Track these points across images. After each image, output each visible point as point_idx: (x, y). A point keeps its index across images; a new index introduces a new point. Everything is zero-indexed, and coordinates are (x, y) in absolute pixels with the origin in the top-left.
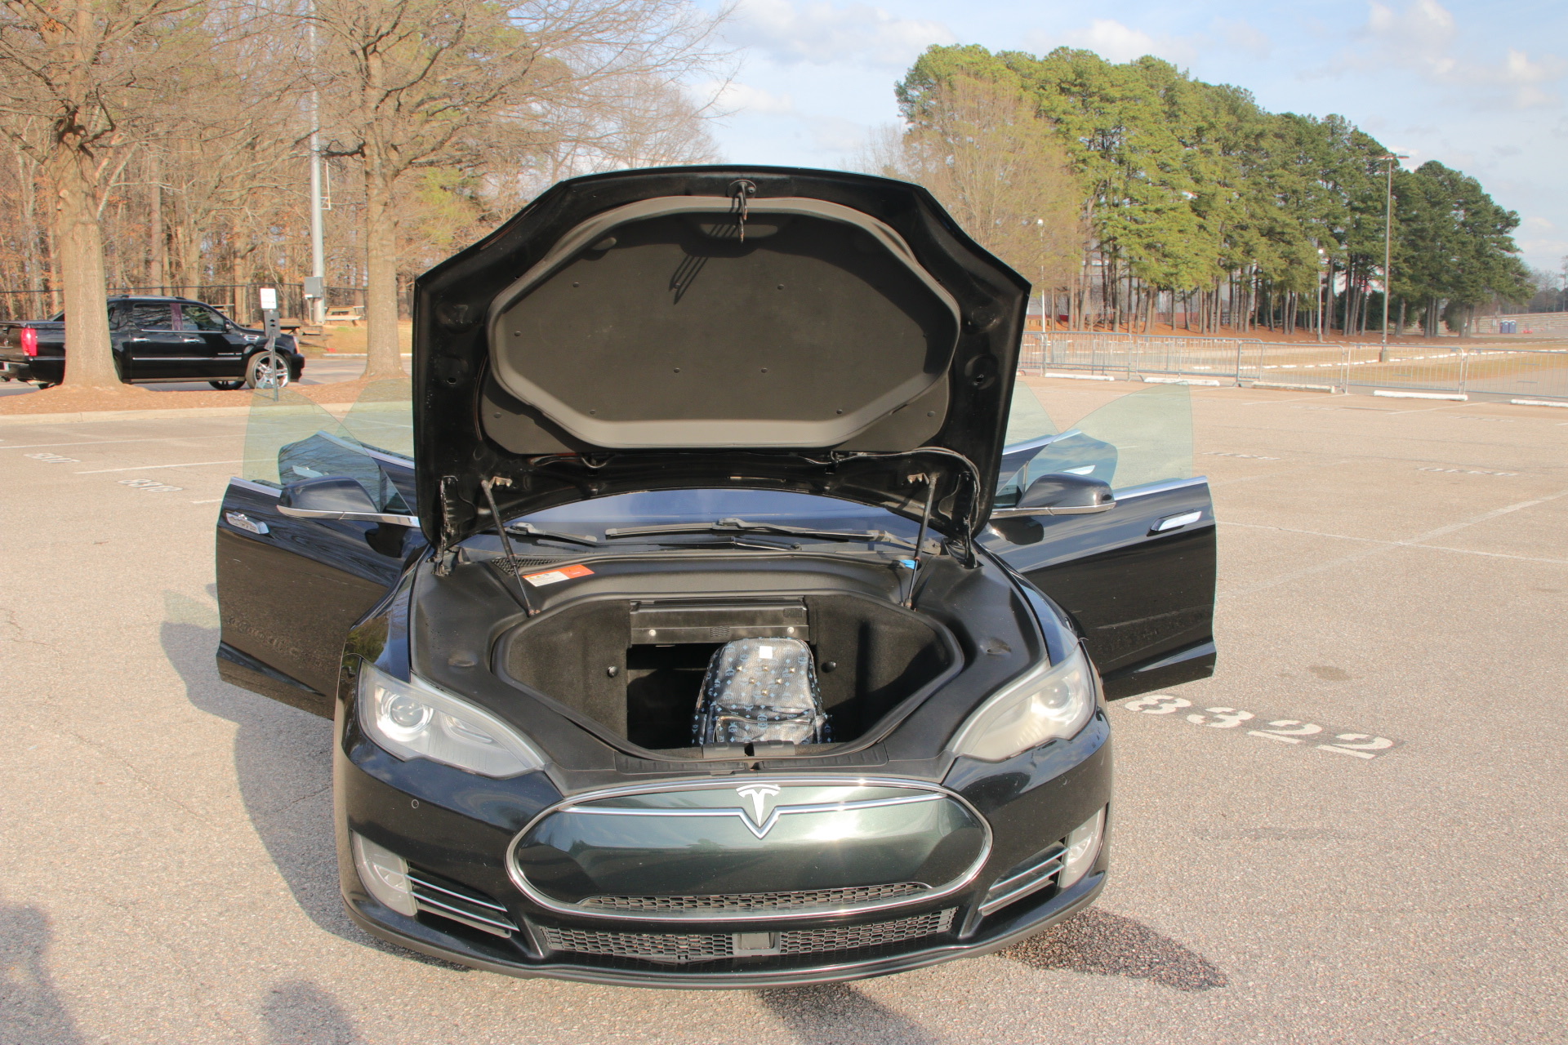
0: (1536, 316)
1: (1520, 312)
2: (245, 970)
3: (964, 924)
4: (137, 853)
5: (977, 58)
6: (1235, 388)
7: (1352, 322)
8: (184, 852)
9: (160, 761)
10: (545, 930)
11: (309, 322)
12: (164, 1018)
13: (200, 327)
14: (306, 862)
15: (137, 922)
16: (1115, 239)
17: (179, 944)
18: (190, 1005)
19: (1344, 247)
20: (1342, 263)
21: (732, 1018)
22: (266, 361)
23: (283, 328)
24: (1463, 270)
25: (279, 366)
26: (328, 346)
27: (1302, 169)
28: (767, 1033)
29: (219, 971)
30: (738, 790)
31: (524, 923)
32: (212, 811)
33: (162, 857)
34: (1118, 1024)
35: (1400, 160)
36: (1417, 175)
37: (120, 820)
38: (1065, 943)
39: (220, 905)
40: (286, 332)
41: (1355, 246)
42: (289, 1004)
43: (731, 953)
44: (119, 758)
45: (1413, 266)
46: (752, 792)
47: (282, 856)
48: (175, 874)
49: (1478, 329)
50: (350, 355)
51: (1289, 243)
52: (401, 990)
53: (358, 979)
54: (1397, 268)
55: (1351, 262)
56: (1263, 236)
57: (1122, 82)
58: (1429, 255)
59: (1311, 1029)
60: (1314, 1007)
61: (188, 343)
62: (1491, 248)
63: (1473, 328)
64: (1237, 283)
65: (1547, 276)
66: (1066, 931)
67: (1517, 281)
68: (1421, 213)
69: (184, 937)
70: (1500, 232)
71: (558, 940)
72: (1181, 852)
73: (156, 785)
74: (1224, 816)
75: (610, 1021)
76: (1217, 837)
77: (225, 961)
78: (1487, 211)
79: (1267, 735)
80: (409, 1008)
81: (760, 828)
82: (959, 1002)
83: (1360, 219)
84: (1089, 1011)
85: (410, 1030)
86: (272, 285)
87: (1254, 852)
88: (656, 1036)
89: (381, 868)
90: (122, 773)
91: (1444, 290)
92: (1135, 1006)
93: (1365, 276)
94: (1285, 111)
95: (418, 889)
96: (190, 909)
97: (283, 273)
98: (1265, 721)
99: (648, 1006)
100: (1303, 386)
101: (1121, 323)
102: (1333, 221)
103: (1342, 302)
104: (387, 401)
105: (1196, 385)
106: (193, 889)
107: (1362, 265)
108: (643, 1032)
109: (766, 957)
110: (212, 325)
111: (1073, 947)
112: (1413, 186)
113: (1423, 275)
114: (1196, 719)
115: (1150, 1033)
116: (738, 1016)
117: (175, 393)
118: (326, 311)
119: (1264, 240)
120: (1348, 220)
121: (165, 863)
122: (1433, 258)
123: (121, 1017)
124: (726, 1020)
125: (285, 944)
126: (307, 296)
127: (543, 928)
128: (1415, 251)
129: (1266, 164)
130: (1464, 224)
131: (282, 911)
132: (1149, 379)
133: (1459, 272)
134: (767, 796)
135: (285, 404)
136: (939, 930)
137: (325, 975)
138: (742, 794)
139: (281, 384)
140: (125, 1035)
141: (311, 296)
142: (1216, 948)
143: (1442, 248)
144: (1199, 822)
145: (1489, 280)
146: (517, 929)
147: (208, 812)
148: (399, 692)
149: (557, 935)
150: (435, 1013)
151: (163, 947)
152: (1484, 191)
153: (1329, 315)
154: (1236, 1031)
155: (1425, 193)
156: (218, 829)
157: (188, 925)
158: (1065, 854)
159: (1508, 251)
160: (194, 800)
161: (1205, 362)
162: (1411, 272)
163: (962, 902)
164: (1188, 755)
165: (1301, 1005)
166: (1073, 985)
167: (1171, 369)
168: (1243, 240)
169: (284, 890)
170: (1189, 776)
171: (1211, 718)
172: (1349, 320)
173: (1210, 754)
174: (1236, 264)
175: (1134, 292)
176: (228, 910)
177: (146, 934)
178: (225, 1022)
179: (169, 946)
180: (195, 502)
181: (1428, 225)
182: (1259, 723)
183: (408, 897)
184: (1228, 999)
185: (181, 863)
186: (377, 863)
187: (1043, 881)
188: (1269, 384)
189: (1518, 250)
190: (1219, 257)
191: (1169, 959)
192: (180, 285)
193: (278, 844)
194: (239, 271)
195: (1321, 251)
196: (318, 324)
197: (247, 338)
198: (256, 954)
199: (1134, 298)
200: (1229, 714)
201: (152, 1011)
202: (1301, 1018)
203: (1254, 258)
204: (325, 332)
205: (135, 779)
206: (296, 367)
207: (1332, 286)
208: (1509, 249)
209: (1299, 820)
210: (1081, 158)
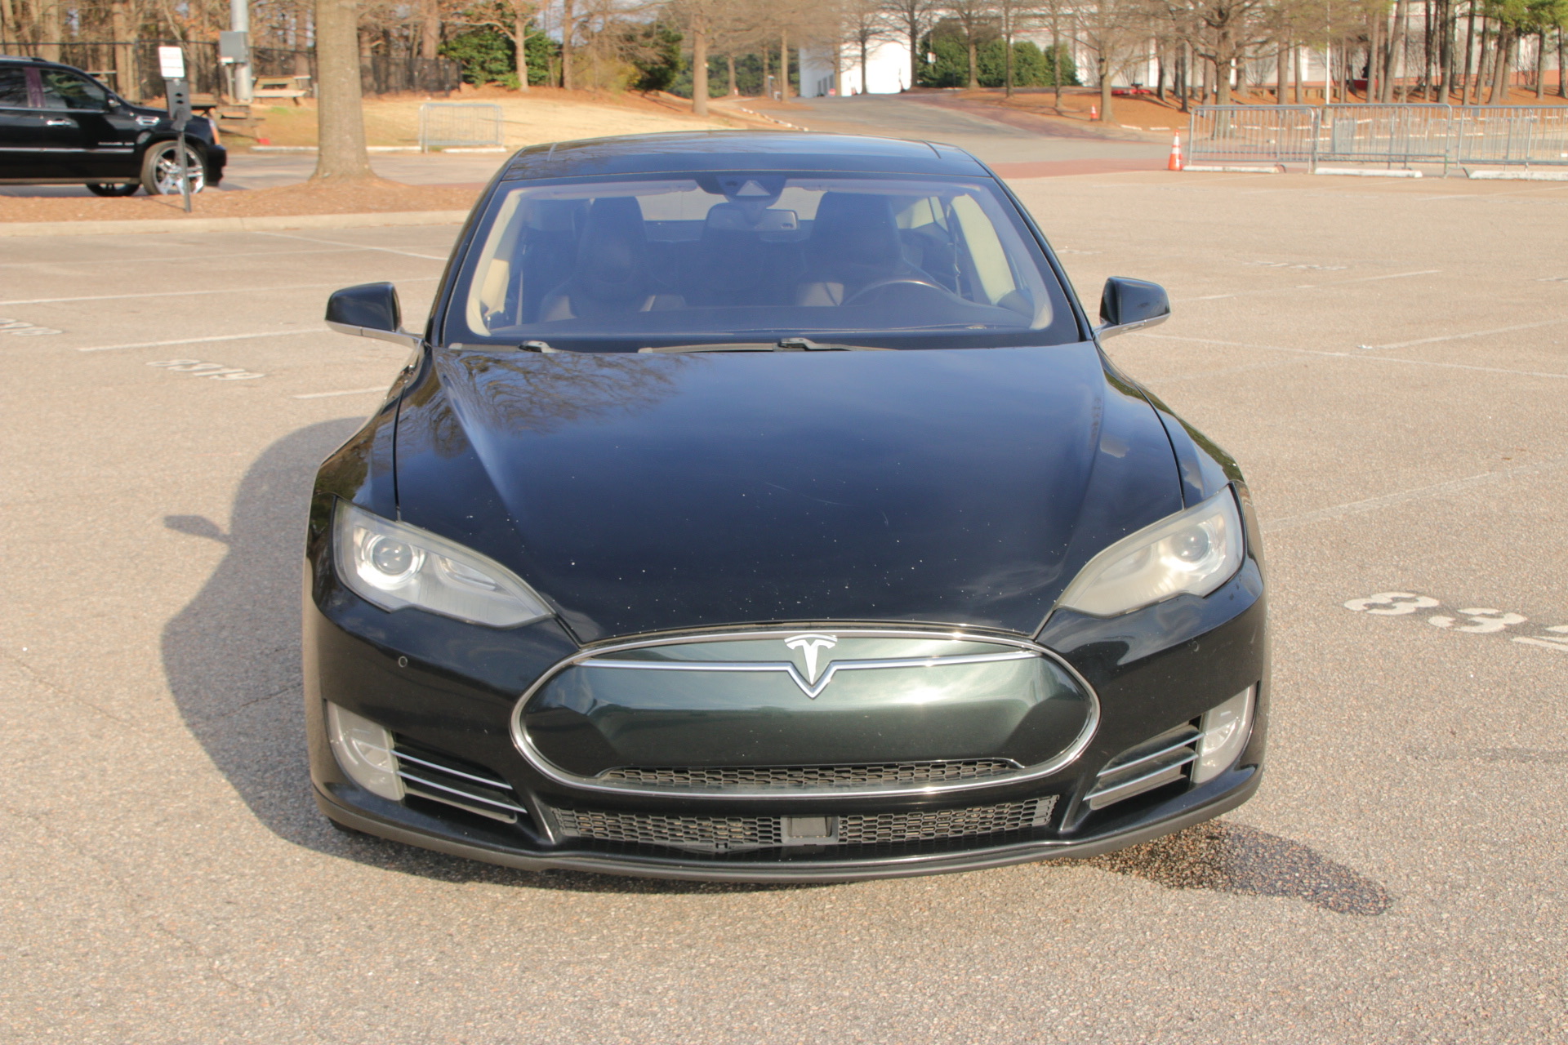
2: (191, 881)
3: (1066, 816)
4: (45, 761)
8: (105, 760)
9: (65, 661)
10: (558, 812)
11: (229, 99)
12: (94, 929)
13: (70, 103)
14: (263, 769)
15: (51, 833)
17: (107, 856)
18: (125, 915)
21: (783, 931)
22: (170, 155)
23: (195, 108)
25: (191, 163)
26: (259, 137)
28: (824, 947)
29: (159, 882)
30: (786, 641)
31: (532, 802)
32: (138, 716)
33: (78, 764)
34: (1263, 949)
37: (19, 726)
38: (1210, 864)
39: (156, 815)
40: (198, 113)
42: (247, 914)
43: (779, 841)
44: (11, 657)
46: (804, 643)
47: (230, 763)
48: (97, 783)
50: (292, 148)
52: (384, 900)
53: (330, 889)
59: (1516, 967)
60: (1526, 943)
61: (53, 127)
66: (1213, 851)
69: (112, 848)
71: (573, 825)
72: (1384, 773)
73: (62, 687)
74: (1453, 733)
75: (635, 932)
76: (1438, 757)
77: (166, 872)
79: (1539, 643)
80: (393, 917)
81: (813, 687)
82: (1065, 921)
84: (1227, 935)
85: (394, 940)
86: (172, 43)
87: (1483, 775)
88: (690, 947)
89: (360, 743)
90: (16, 675)
92: (1286, 932)
95: (406, 766)
96: (118, 819)
97: (186, 25)
98: (1541, 625)
99: (682, 917)
101: (1452, 90)
104: (349, 212)
106: (121, 799)
108: (675, 942)
109: (820, 847)
110: (88, 101)
111: (1219, 869)
114: (1442, 621)
115: (1301, 960)
116: (791, 928)
117: (37, 199)
118: (254, 84)
121: (82, 771)
123: (41, 928)
124: (776, 932)
125: (240, 855)
126: (224, 60)
127: (555, 810)
131: (235, 821)
132: (1478, 173)
134: (821, 649)
135: (201, 217)
136: (1035, 823)
137: (290, 886)
138: (792, 646)
139: (193, 189)
140: (48, 946)
141: (230, 60)
142: (1408, 876)
144: (1417, 739)
146: (524, 811)
147: (133, 717)
148: (382, 532)
149: (571, 819)
150: (425, 922)
151: (87, 859)
154: (1414, 963)
156: (147, 735)
157: (117, 835)
158: (1200, 740)
160: (114, 703)
163: (1063, 787)
164: (1419, 664)
165: (1508, 941)
166: (1212, 908)
167: (1513, 157)
169: (236, 798)
170: (1415, 687)
171: (1465, 620)
173: (1452, 663)
175: (1476, 40)
176: (166, 820)
177: (64, 846)
178: (170, 932)
179: (94, 857)
180: (83, 349)
182: (1535, 627)
183: (394, 778)
184: (1410, 930)
185: (103, 772)
186: (356, 738)
187: (1172, 773)
191: (1341, 885)
192: (30, 39)
193: (226, 751)
194: (119, 22)
196: (242, 102)
197: (140, 121)
198: (204, 865)
199: (1476, 48)
200: (1492, 616)
201: (79, 923)
202: (1505, 955)
204: (254, 115)
205: (34, 680)
206: (215, 165)
209: (1559, 741)
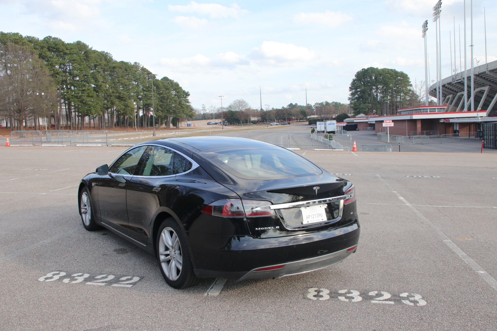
0: (196, 121)
1: (192, 120)
5: (17, 38)
6: (107, 147)
7: (145, 124)
16: (69, 99)
19: (142, 102)
20: (141, 107)
24: (176, 108)
27: (127, 78)
35: (156, 76)
36: (161, 81)
41: (145, 102)
45: (161, 107)
49: (181, 125)
51: (125, 101)
54: (157, 108)
55: (144, 106)
56: (117, 98)
57: (70, 49)
58: (166, 104)
62: (183, 102)
63: (180, 125)
64: (110, 113)
65: (198, 110)
67: (191, 111)
68: (163, 92)
70: (185, 97)
78: (181, 91)
79: (93, 283)
83: (146, 93)
91: (171, 114)
93: (148, 110)
94: (121, 61)
98: (94, 277)
100: (127, 145)
101: (73, 127)
102: (137, 94)
103: (142, 118)
105: (94, 146)
107: (147, 107)
112: (160, 84)
113: (165, 110)
114: (66, 281)
119: (117, 100)
120: (142, 94)
122: (167, 105)
128: (162, 103)
129: (116, 76)
130: (175, 95)
132: (78, 145)
133: (175, 109)
143: (170, 102)
145: (183, 111)
152: (180, 86)
153: (138, 122)
155: (164, 86)
159: (188, 103)
161: (99, 138)
162: (161, 109)
167: (85, 141)
168: (110, 100)
171: (73, 279)
172: (144, 124)
173: (69, 297)
174: (109, 107)
175: (77, 117)
181: (165, 95)
182: (92, 278)
188: (117, 145)
189: (190, 103)
190: (103, 105)
195: (135, 103)
199: (77, 118)
200: (80, 276)
203: (114, 105)
207: (139, 113)
208: (188, 102)
210: (56, 72)
